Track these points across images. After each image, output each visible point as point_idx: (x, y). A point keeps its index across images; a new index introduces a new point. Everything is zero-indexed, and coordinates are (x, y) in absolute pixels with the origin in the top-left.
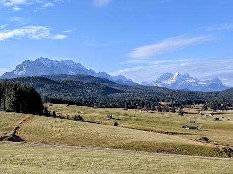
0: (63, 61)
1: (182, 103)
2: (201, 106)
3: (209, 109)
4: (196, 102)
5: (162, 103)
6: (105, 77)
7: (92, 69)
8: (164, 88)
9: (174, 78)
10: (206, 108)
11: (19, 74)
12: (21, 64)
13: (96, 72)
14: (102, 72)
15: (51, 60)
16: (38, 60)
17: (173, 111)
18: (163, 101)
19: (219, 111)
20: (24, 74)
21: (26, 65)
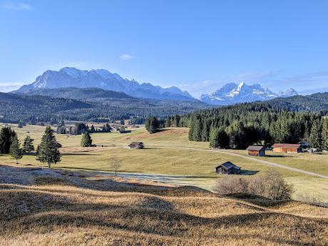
0: (94, 71)
9: (238, 89)
11: (39, 87)
12: (41, 75)
13: (140, 84)
16: (62, 70)
20: (44, 86)
21: (47, 77)
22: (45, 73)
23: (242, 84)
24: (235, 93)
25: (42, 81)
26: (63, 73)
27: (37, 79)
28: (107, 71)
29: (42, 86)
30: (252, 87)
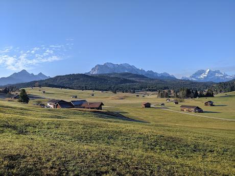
9: (206, 73)
11: (93, 73)
21: (97, 68)
22: (96, 66)
23: (208, 70)
24: (205, 76)
25: (95, 70)
26: (105, 66)
27: (92, 69)
28: (128, 64)
29: (95, 73)
30: (215, 72)
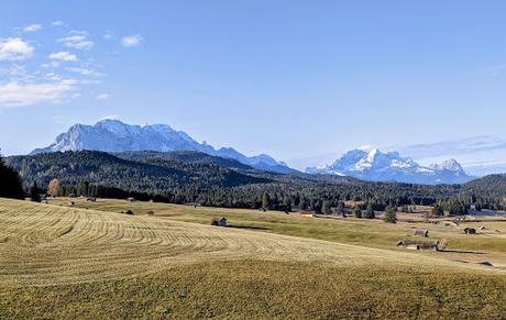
0: (150, 127)
1: (388, 202)
2: (429, 208)
3: (446, 213)
4: (418, 202)
5: (347, 203)
6: (231, 156)
7: (208, 143)
8: (350, 179)
10: (440, 212)
12: (66, 131)
13: (216, 149)
14: (227, 147)
15: (125, 125)
17: (372, 216)
18: (348, 199)
19: (469, 217)
21: (75, 135)
24: (366, 165)
